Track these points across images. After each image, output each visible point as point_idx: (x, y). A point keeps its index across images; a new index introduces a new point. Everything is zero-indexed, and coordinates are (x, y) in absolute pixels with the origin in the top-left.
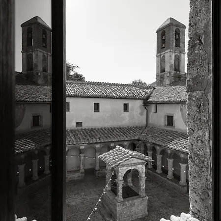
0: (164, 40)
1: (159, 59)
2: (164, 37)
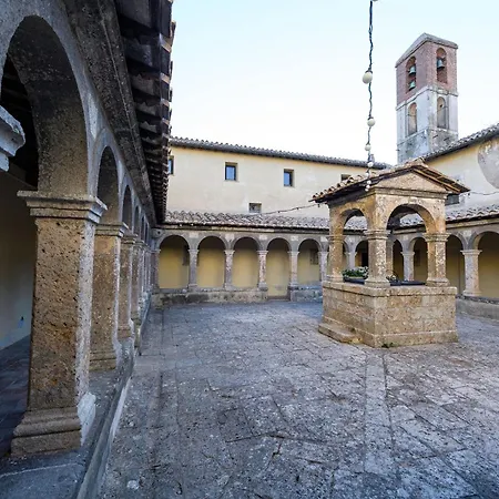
0: (414, 74)
1: (403, 111)
2: (412, 70)
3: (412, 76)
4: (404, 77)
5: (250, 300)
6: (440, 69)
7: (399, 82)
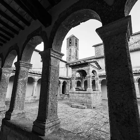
1: (68, 50)
2: (70, 41)
3: (70, 43)
4: (69, 42)
5: (29, 102)
6: (76, 43)
7: (67, 43)
